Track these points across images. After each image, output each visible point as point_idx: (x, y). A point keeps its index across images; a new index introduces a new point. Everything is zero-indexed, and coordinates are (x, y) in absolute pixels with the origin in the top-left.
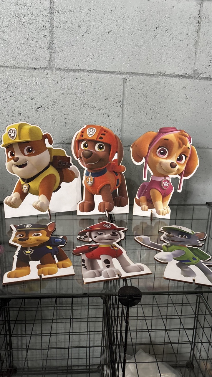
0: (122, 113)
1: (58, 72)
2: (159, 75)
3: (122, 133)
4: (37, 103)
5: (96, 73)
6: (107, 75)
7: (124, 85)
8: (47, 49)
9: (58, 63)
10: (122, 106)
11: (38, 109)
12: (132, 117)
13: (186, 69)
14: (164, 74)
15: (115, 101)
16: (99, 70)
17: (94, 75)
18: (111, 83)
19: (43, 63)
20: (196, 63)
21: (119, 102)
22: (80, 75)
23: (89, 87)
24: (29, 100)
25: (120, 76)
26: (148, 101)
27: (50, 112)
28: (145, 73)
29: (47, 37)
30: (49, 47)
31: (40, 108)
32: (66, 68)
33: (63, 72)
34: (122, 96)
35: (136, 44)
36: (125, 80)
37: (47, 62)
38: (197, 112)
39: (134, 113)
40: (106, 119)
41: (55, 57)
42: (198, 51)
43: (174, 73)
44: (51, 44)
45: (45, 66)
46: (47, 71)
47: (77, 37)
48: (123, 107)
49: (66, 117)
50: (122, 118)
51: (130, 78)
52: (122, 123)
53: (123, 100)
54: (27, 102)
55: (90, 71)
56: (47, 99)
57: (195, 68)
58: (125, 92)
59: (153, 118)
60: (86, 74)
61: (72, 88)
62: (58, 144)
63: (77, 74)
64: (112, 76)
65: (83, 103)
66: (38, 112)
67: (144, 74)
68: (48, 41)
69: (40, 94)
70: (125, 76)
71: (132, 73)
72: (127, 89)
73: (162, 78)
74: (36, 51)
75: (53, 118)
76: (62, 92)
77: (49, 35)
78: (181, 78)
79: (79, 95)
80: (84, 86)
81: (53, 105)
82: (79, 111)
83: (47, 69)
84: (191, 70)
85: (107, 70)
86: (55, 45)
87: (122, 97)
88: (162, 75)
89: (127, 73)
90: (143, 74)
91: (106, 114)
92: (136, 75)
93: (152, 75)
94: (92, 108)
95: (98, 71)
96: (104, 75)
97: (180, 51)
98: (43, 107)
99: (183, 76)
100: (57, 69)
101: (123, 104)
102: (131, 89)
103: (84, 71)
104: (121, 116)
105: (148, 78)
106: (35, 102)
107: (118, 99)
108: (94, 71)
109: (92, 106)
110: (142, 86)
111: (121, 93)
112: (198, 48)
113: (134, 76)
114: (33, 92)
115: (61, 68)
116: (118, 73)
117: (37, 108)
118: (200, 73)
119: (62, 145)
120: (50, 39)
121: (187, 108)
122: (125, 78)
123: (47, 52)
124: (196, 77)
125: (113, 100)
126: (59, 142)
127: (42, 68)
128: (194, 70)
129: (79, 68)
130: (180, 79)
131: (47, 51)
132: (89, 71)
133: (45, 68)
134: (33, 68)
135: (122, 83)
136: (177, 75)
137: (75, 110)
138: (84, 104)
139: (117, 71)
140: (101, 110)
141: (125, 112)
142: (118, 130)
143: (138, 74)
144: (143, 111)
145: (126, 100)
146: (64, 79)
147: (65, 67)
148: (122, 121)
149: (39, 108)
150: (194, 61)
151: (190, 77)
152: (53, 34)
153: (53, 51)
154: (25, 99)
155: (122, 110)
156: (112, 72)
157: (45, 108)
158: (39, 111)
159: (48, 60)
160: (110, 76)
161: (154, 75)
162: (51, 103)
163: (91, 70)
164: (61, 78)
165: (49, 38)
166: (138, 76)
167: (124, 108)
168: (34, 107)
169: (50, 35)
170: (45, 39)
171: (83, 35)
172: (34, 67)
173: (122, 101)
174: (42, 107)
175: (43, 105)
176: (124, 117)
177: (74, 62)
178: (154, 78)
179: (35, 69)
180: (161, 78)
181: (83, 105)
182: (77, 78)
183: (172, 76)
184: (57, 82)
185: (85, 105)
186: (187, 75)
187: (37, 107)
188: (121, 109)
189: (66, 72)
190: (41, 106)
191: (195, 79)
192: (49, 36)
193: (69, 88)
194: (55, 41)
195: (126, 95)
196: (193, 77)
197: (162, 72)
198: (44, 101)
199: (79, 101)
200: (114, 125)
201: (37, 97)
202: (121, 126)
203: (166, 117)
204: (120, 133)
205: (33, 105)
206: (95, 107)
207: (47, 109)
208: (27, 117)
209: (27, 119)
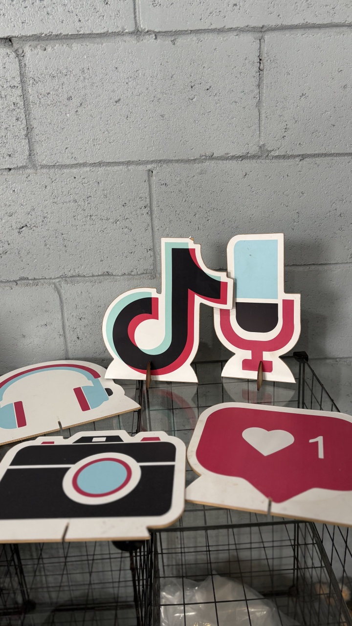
0: (152, 223)
1: (44, 171)
2: (204, 159)
3: (154, 253)
4: (18, 220)
5: (103, 165)
6: (121, 167)
7: (149, 180)
8: (24, 137)
9: (43, 156)
10: (151, 213)
11: (21, 230)
12: (167, 229)
13: (247, 145)
14: (212, 158)
15: (138, 207)
16: (108, 161)
17: (101, 170)
18: (130, 180)
19: (21, 159)
20: (262, 134)
21: (145, 207)
22: (79, 172)
23: (95, 189)
24: (6, 218)
25: (141, 166)
26: (190, 201)
27: (40, 232)
28: (181, 158)
29: (21, 119)
30: (26, 135)
31: (24, 228)
32: (57, 164)
33: (52, 170)
34: (148, 197)
35: (162, 116)
36: (151, 172)
37: (26, 157)
38: (271, 211)
39: (170, 222)
40: (127, 236)
41: (38, 149)
42: (263, 116)
43: (228, 154)
44: (29, 129)
45: (25, 164)
46: (29, 171)
47: (68, 115)
48: (151, 215)
49: (65, 238)
50: (153, 232)
51: (158, 168)
52: (153, 239)
53: (151, 204)
54: (3, 221)
55: (94, 165)
56: (33, 213)
57: (261, 143)
58: (153, 191)
59: (201, 227)
60: (88, 169)
61: (70, 194)
62: (58, 278)
63: (75, 171)
64: (129, 168)
65: (89, 215)
66: (22, 234)
67: (179, 160)
68: (24, 125)
69: (22, 206)
70: (149, 167)
71: (160, 161)
72: (154, 187)
73: (208, 163)
74: (7, 143)
75: (45, 241)
76: (55, 200)
77: (24, 116)
78: (241, 159)
79: (81, 203)
80: (88, 189)
81: (43, 221)
82: (83, 227)
83: (28, 168)
84: (255, 146)
85: (120, 161)
86: (36, 131)
87: (148, 200)
88: (209, 159)
89: (152, 162)
90: (177, 161)
91: (126, 227)
92: (167, 163)
93: (192, 160)
94: (103, 221)
95: (107, 163)
96: (116, 168)
97: (234, 119)
98: (28, 226)
99: (242, 158)
100: (43, 167)
101: (151, 210)
102: (162, 186)
103: (84, 165)
104: (150, 228)
105: (187, 165)
106: (15, 220)
107: (142, 203)
108: (100, 164)
109: (103, 218)
110: (178, 179)
111: (147, 195)
112: (263, 111)
113: (164, 165)
114: (10, 205)
115: (49, 164)
116: (139, 163)
117: (20, 229)
118: (269, 149)
119: (64, 279)
120: (26, 122)
121: (254, 206)
122: (149, 170)
123: (25, 142)
124: (265, 156)
125: (134, 205)
126: (59, 276)
127: (21, 167)
128: (260, 145)
129: (76, 162)
130: (240, 162)
131: (23, 141)
132: (93, 164)
133: (24, 167)
134: (6, 169)
135: (146, 177)
136: (233, 156)
137: (77, 226)
138: (91, 216)
139: (136, 160)
140: (118, 223)
141: (156, 222)
142: (149, 250)
143: (171, 161)
144: (184, 217)
145: (154, 203)
146: (56, 181)
147: (55, 162)
148: (153, 236)
149: (23, 227)
150: (258, 132)
151: (254, 157)
152: (29, 114)
153: (33, 140)
155: (152, 219)
156: (129, 163)
157: (32, 227)
158: (23, 232)
159: (28, 153)
160: (126, 170)
161: (195, 160)
162: (40, 219)
163: (96, 162)
164: (50, 179)
165: (24, 121)
166: (170, 165)
167: (154, 216)
168: (14, 227)
169: (26, 116)
170: (19, 123)
171: (77, 111)
172: (8, 166)
173: (149, 205)
174: (26, 226)
175: (28, 222)
176: (156, 229)
177: (67, 153)
178: (196, 165)
179: (10, 169)
180: (207, 163)
181: (89, 217)
182: (75, 178)
183: (225, 158)
184: (46, 187)
186: (249, 155)
187: (19, 226)
188: (148, 218)
189: (57, 170)
191: (263, 159)
192: (24, 118)
193: (64, 193)
194: (35, 124)
195: (155, 195)
196: (259, 157)
197: (207, 154)
198: (29, 216)
199: (82, 212)
200: (140, 243)
201: (17, 211)
202: (152, 244)
203: (221, 223)
204: (152, 254)
205: (14, 224)
206: (108, 219)
207: (34, 228)
208: (6, 243)
209: (6, 246)
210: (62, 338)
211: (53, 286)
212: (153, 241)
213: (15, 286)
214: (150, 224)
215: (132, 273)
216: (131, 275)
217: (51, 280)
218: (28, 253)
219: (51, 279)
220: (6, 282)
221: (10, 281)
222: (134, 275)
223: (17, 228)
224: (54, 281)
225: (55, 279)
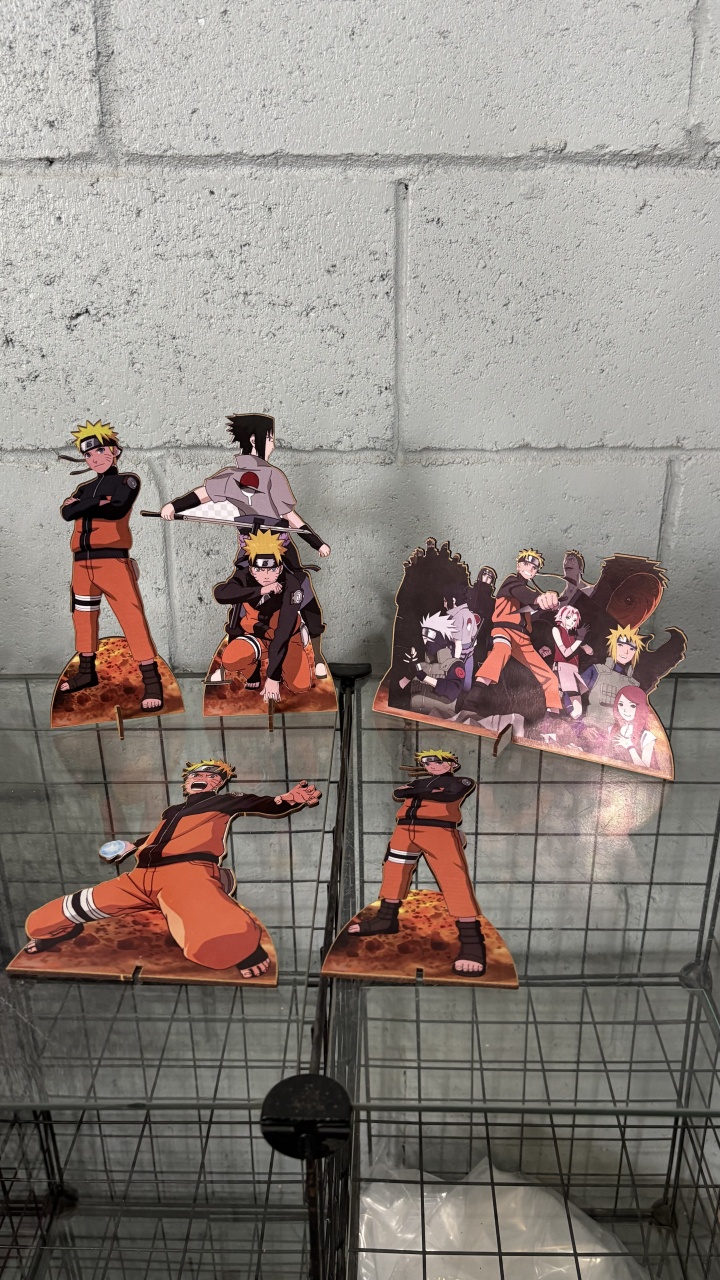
0: (396, 320)
1: (137, 169)
2: (541, 157)
3: (397, 399)
4: (68, 296)
5: (284, 164)
6: (328, 170)
7: (397, 209)
8: (88, 77)
9: (133, 136)
10: (395, 295)
11: (74, 322)
12: (434, 337)
13: (654, 126)
14: (560, 155)
15: (366, 276)
16: (295, 152)
17: (279, 175)
18: (348, 204)
19: (78, 136)
20: (697, 97)
21: (383, 278)
22: (224, 178)
23: (260, 225)
24: (39, 289)
25: (379, 171)
26: (497, 268)
27: (121, 331)
28: (481, 152)
29: (85, 28)
30: (95, 72)
31: (81, 318)
32: (169, 153)
33: (156, 170)
34: (392, 253)
35: (443, 34)
36: (402, 187)
37: (91, 131)
38: (699, 305)
39: (443, 318)
40: (333, 349)
41: (123, 110)
42: (704, 48)
43: (603, 147)
44: (103, 56)
45: (87, 149)
46: (97, 168)
47: (202, 21)
48: (396, 299)
49: (180, 348)
50: (397, 342)
51: (421, 177)
52: (397, 361)
53: (397, 271)
54: (31, 296)
55: (260, 160)
56: (104, 280)
57: (693, 121)
58: (406, 239)
59: (519, 336)
60: (246, 170)
61: (197, 234)
62: (158, 448)
63: (212, 174)
64: (350, 173)
65: (242, 291)
66: (75, 332)
67: (477, 158)
68: (89, 46)
69: (78, 261)
70: (401, 172)
71: (429, 158)
72: (408, 225)
73: (551, 171)
74: (46, 90)
75: (131, 353)
76: (160, 250)
77: (92, 21)
78: (634, 164)
79: (224, 259)
80: (243, 223)
81: (128, 302)
82: (227, 321)
83: (95, 161)
84: (676, 129)
85: (328, 153)
86: (119, 62)
87: (391, 260)
88: (553, 159)
89: (409, 160)
90: (473, 161)
91: (332, 327)
92: (445, 164)
93: (509, 159)
94: (276, 308)
95: (294, 156)
96: (316, 173)
97: (628, 51)
98: (93, 312)
99: (639, 159)
100: (133, 158)
101: (397, 287)
102: (428, 226)
103: (236, 159)
104: (390, 332)
105: (496, 174)
106: (60, 296)
107: (376, 268)
108: (276, 159)
109: (276, 301)
110: (472, 208)
111: (389, 246)
112: (704, 36)
113: (439, 171)
114: (48, 256)
115: (147, 152)
116: (375, 161)
117: (72, 318)
118: (711, 138)
119: (172, 451)
120: (97, 37)
121: (658, 291)
122: (399, 182)
123: (90, 90)
124: (698, 156)
125: (356, 270)
126: (160, 443)
127: (77, 157)
128: (688, 127)
129: (215, 151)
130: (631, 171)
131: (86, 87)
132: (258, 157)
133: (86, 158)
134: (40, 159)
135: (388, 200)
136: (615, 155)
137: (211, 317)
138: (246, 294)
139: (367, 152)
140: (312, 314)
141: (407, 318)
142: (383, 389)
143: (454, 160)
144: (479, 309)
145: (407, 268)
146: (164, 199)
147: (164, 147)
148: (397, 352)
149: (78, 315)
150: (687, 92)
151: (671, 159)
152: (105, 15)
153: (112, 87)
154: (22, 285)
155: (396, 311)
156: (349, 160)
157: (100, 315)
158: (79, 327)
159: (96, 122)
160: (341, 178)
161: (517, 159)
162: (123, 296)
163: (266, 153)
164: (150, 194)
165: (91, 35)
166: (453, 170)
167: (403, 302)
168: (57, 314)
169: (96, 21)
170: (79, 38)
171: (225, 12)
172: (47, 153)
173: (392, 273)
174: (87, 311)
175: (92, 303)
176: (405, 336)
177: (196, 125)
178: (520, 175)
179: (51, 161)
180: (548, 170)
181: (241, 297)
182: (212, 193)
183: (596, 158)
184: (139, 213)
185: (250, 297)
186: (658, 153)
187: (69, 311)
188: (389, 306)
189: (167, 169)
190: (84, 310)
191: (690, 167)
192: (91, 26)
193: (183, 232)
194: (118, 42)
195: (408, 250)
196: (683, 159)
197: (550, 144)
198: (96, 287)
199: (225, 284)
200: (364, 371)
201: (66, 272)
202: (392, 374)
203: (570, 330)
204: (391, 401)
205: (56, 305)
206: (287, 305)
207: (106, 317)
208: (37, 353)
209: (37, 361)
210: (162, 598)
211: (146, 467)
212: (396, 367)
213: (54, 463)
214: (392, 322)
215: (340, 447)
216: (335, 450)
217: (142, 454)
218: (89, 383)
219: (141, 449)
220: (33, 451)
221: (44, 449)
222: (344, 452)
223: (63, 317)
224: (148, 454)
225: (150, 450)
